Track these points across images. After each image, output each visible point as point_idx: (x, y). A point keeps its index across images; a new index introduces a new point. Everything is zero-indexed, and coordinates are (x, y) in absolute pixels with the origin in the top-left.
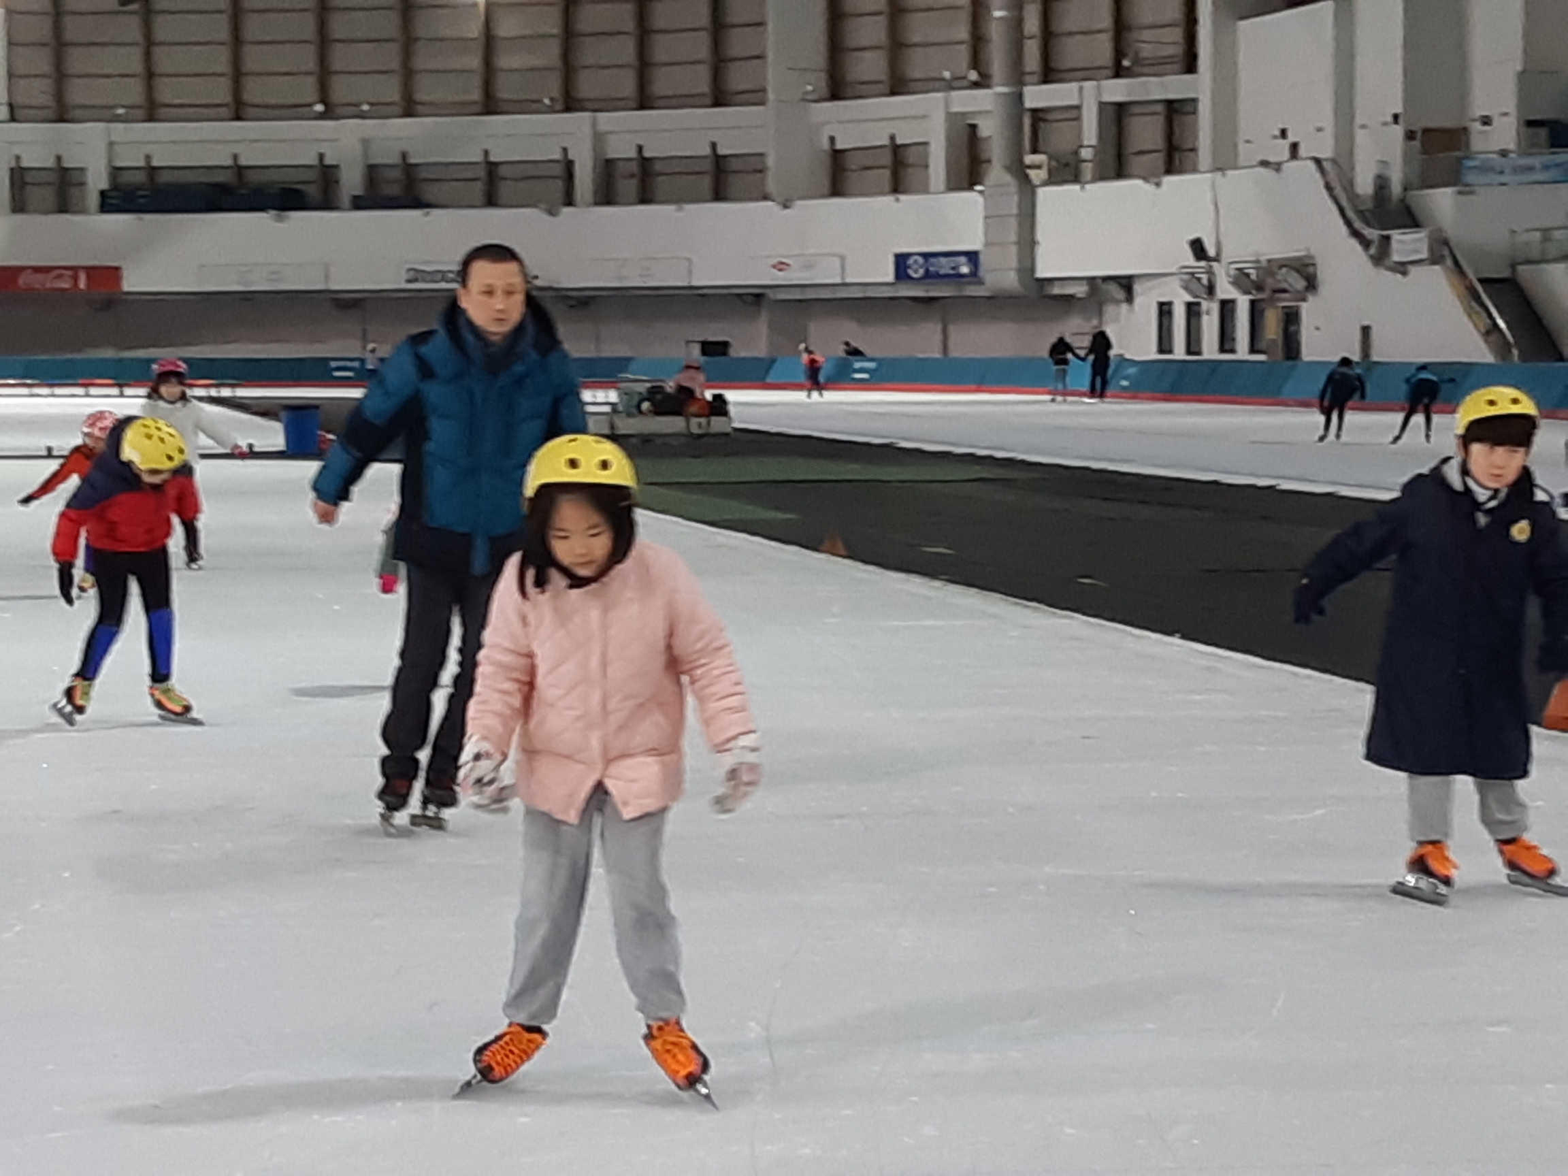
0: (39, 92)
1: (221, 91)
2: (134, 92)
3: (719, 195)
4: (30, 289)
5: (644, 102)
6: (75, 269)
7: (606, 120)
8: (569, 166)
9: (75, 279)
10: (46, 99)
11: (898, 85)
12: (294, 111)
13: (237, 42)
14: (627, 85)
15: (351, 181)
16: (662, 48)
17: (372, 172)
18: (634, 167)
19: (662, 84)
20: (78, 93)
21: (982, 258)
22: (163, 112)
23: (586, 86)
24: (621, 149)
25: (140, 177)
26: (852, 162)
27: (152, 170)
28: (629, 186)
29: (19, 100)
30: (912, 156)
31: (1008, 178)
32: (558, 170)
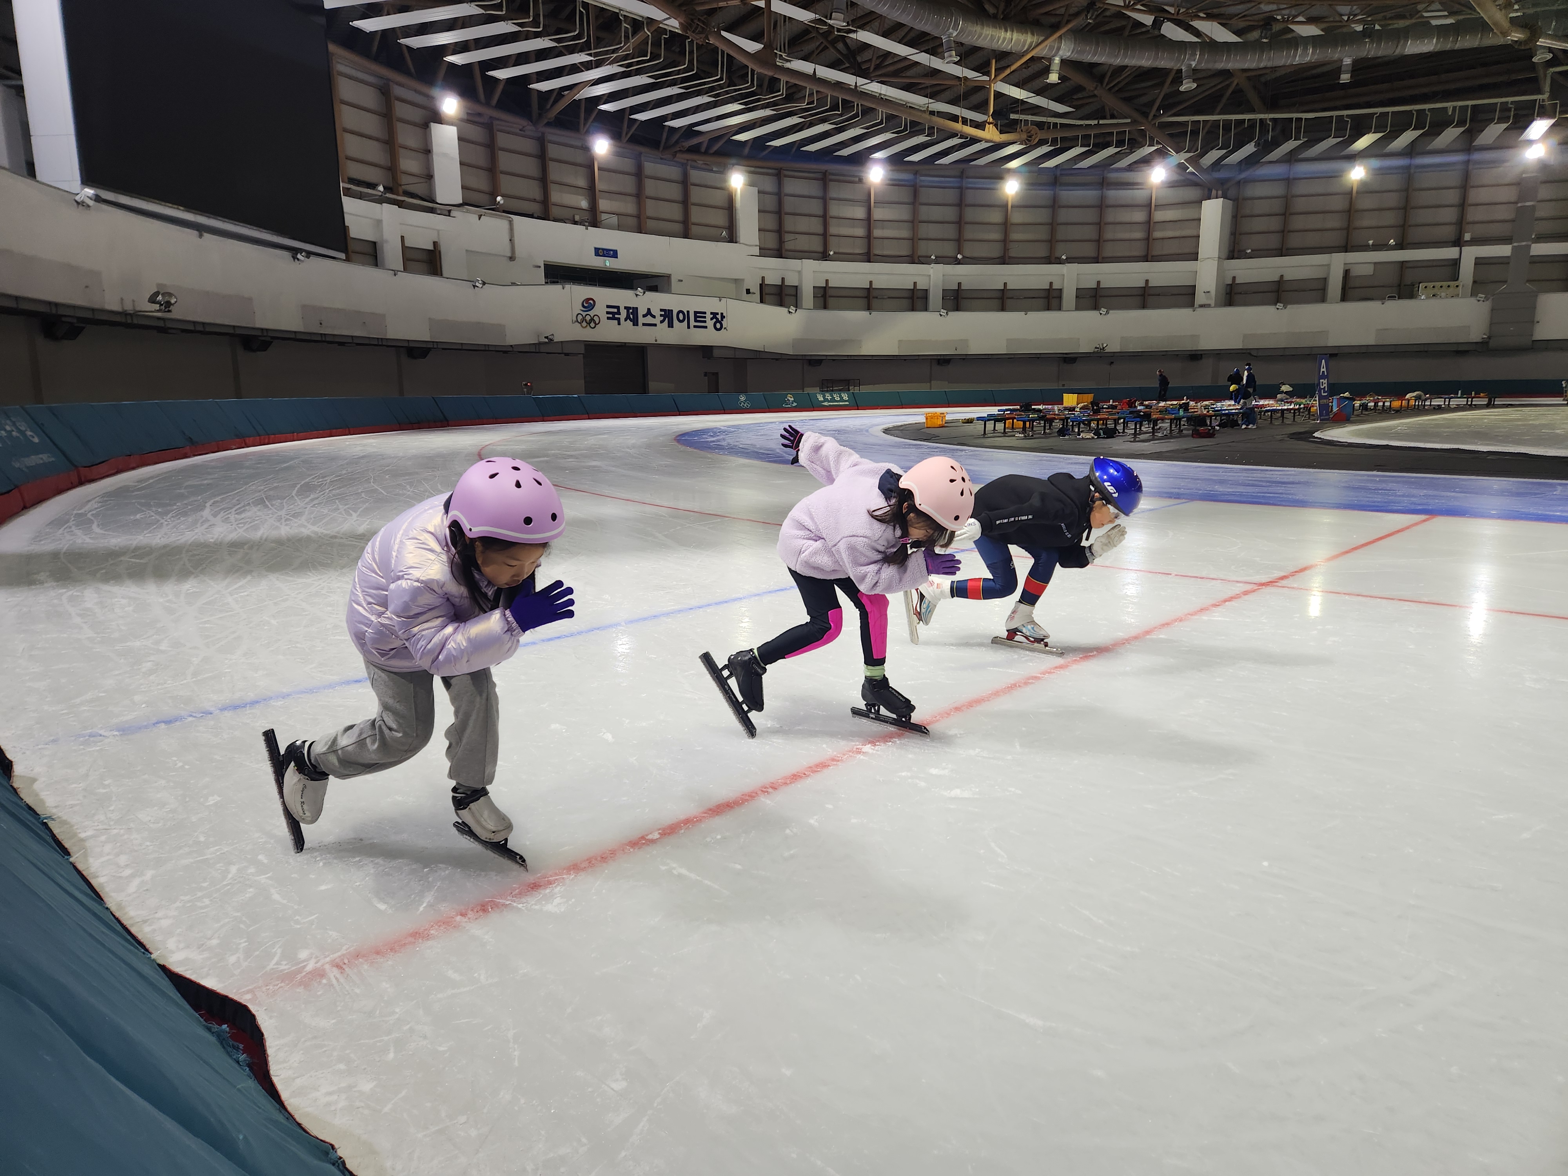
0: (772, 239)
1: (860, 246)
2: (818, 243)
5: (1098, 259)
10: (775, 245)
12: (900, 258)
14: (1089, 250)
15: (936, 296)
20: (792, 242)
24: (1089, 283)
29: (763, 244)
32: (1055, 293)
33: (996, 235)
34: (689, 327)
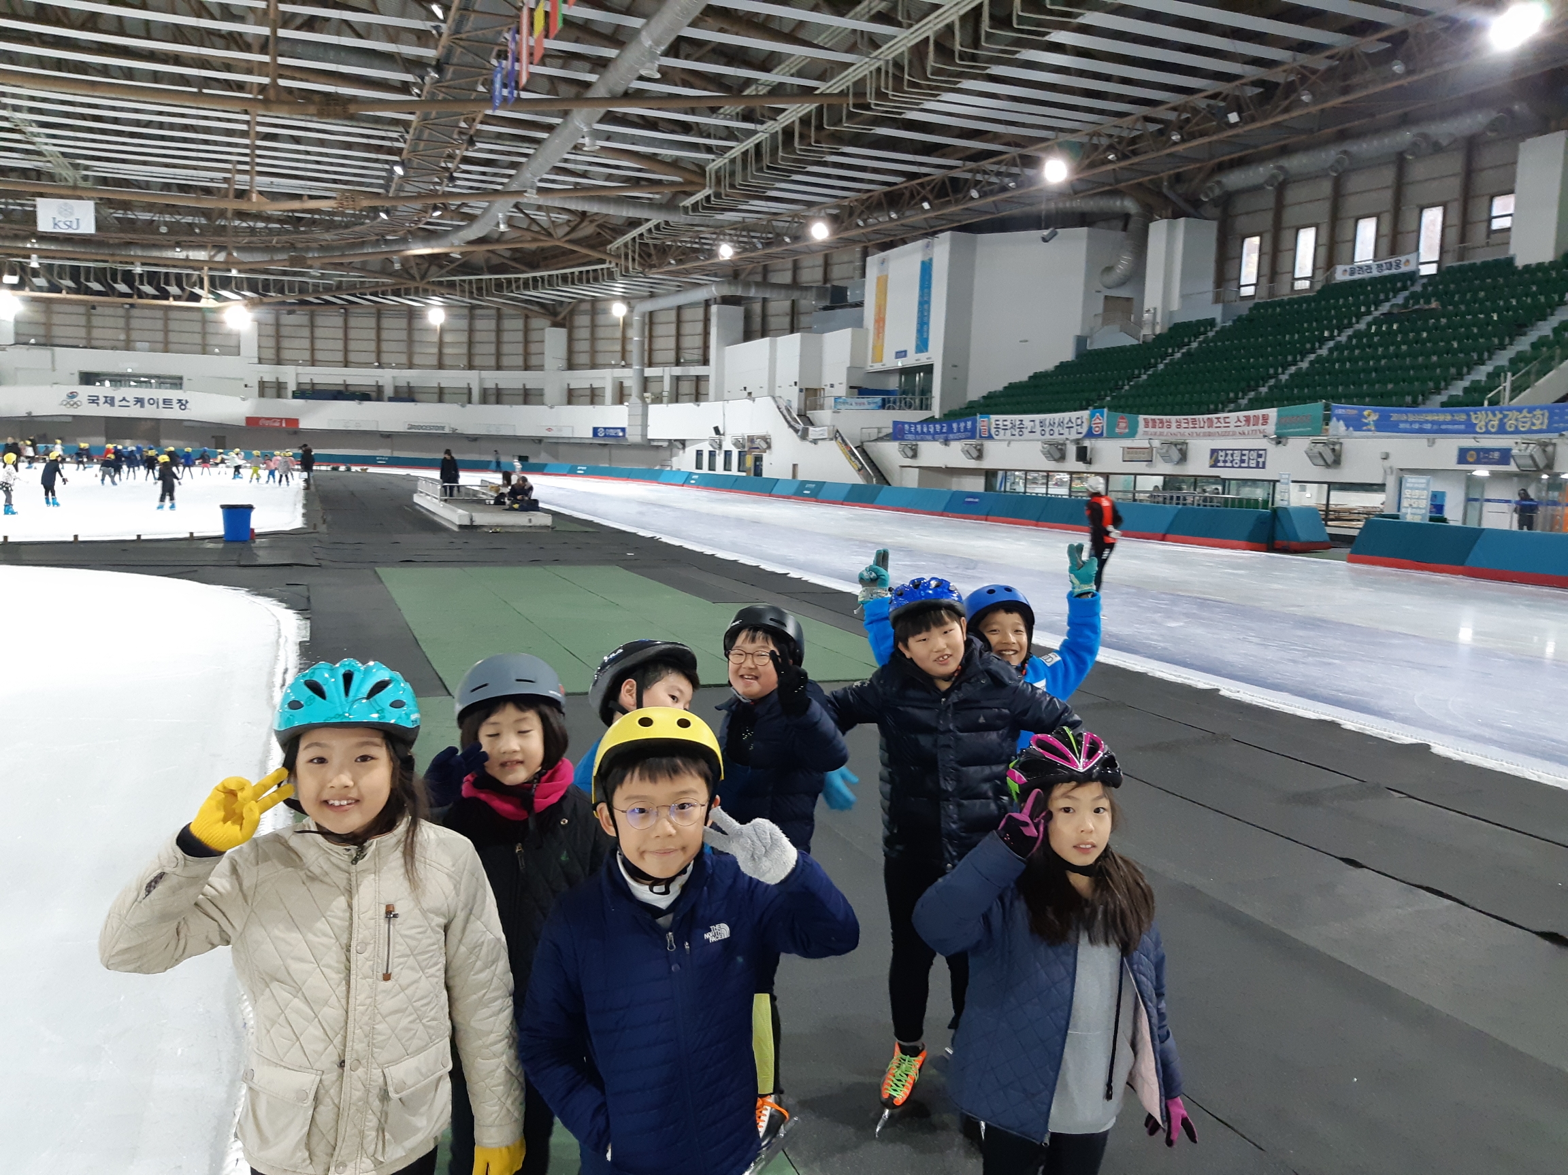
0: (270, 354)
1: (339, 356)
2: (307, 355)
3: (526, 402)
4: (264, 425)
5: (499, 367)
6: (282, 419)
7: (485, 374)
8: (470, 390)
9: (281, 422)
10: (273, 357)
11: (594, 366)
12: (367, 365)
13: (346, 339)
14: (492, 361)
15: (389, 391)
16: (506, 349)
17: (396, 388)
18: (494, 391)
19: (506, 361)
20: (286, 354)
21: (627, 430)
22: (317, 363)
23: (477, 361)
24: (490, 385)
25: (308, 387)
26: (575, 393)
27: (313, 384)
28: (493, 398)
29: (263, 356)
30: (597, 392)
31: (639, 401)
32: (466, 391)
33: (435, 350)
34: (158, 407)
